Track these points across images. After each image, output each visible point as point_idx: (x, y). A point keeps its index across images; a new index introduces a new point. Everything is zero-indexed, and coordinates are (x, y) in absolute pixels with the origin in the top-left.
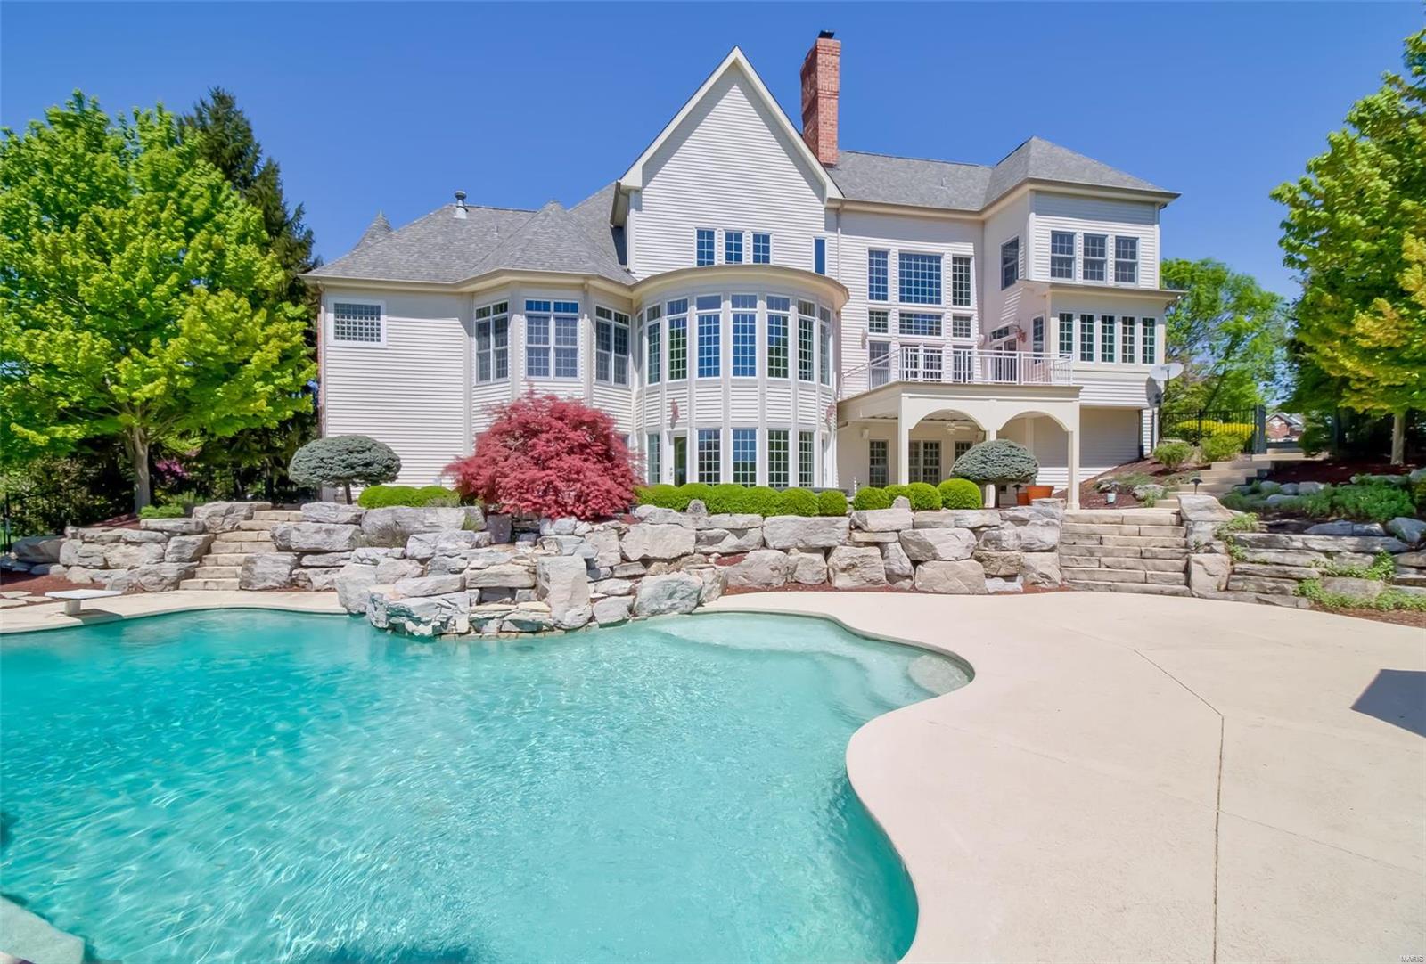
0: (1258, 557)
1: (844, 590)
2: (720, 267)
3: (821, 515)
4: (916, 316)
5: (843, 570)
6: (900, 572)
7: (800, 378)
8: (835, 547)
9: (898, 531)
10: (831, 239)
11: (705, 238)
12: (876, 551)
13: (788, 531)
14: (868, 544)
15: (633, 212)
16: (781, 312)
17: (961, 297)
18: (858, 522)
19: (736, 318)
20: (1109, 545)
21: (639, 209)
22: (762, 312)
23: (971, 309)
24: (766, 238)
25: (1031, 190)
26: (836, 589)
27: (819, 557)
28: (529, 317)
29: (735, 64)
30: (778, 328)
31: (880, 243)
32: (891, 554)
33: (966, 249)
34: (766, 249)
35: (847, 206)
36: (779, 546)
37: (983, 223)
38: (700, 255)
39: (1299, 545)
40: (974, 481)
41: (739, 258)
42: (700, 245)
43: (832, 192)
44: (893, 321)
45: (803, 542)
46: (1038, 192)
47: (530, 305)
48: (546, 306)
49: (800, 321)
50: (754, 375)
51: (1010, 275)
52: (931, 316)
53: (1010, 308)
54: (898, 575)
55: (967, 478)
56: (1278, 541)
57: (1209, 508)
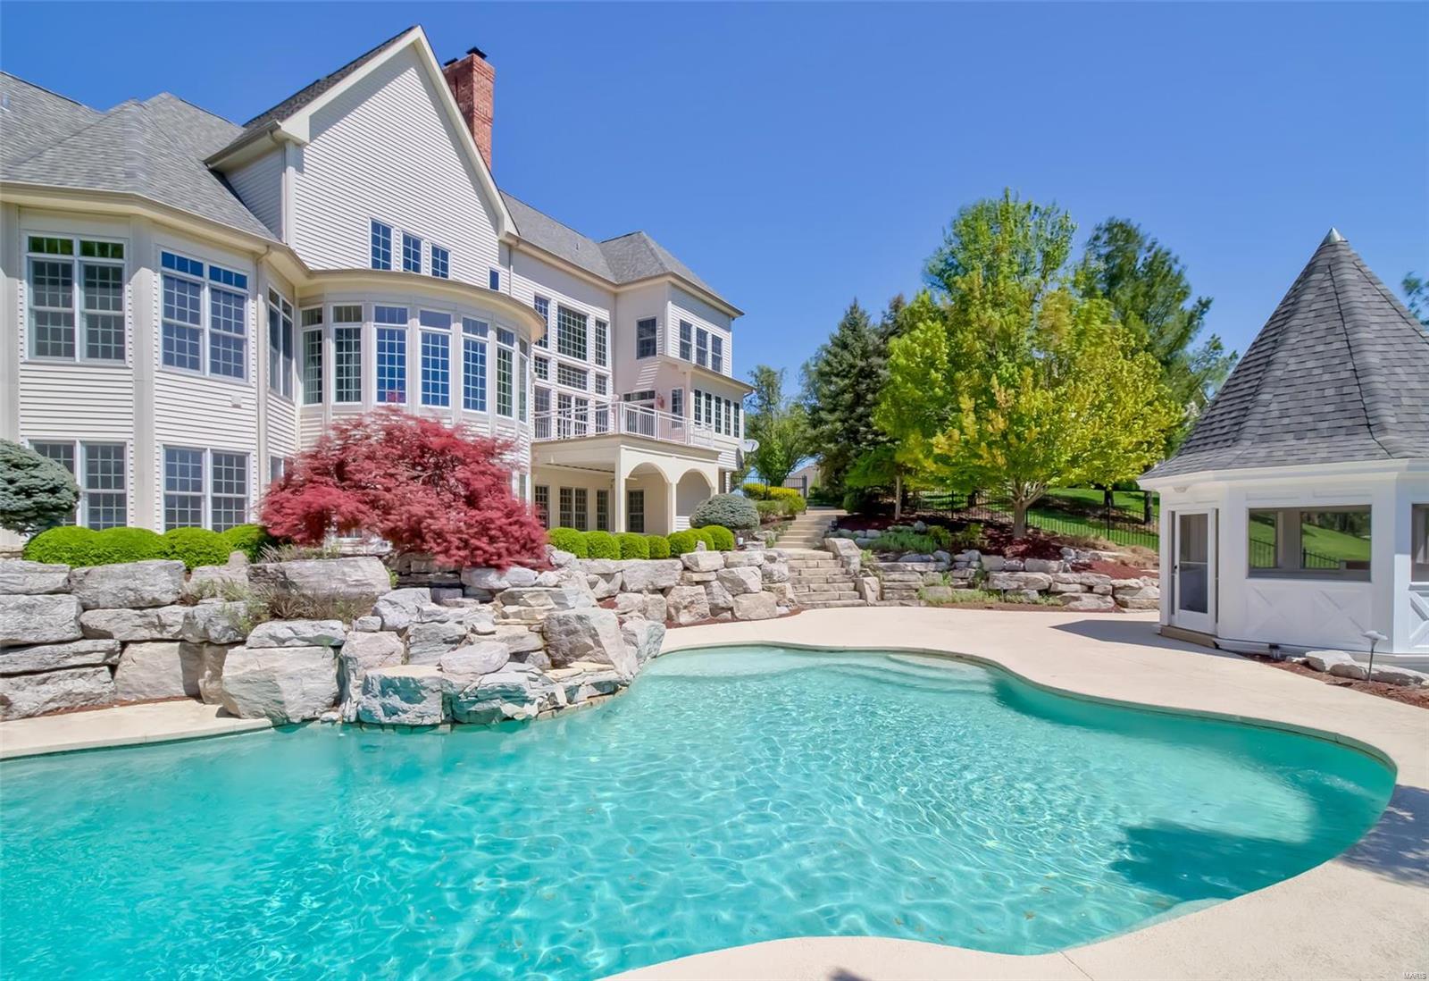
0: (891, 578)
1: (687, 626)
2: (397, 275)
3: (651, 558)
4: (569, 368)
5: (685, 607)
6: (724, 605)
7: (499, 412)
8: (672, 587)
9: (716, 571)
10: (504, 274)
11: (381, 233)
12: (701, 589)
13: (643, 574)
14: (698, 583)
15: (291, 170)
16: (478, 337)
17: (601, 359)
18: (688, 564)
19: (425, 338)
20: (804, 575)
21: (300, 169)
22: (457, 336)
23: (607, 370)
24: (445, 255)
25: (670, 282)
26: (680, 625)
27: (660, 596)
28: (166, 278)
29: (415, 46)
30: (474, 356)
31: (545, 292)
32: (714, 590)
33: (604, 315)
34: (445, 267)
35: (522, 246)
36: (635, 588)
37: (616, 295)
38: (375, 252)
39: (910, 568)
40: (727, 527)
41: (417, 268)
42: (375, 240)
43: (509, 227)
44: (553, 369)
45: (652, 583)
46: (674, 285)
47: (168, 260)
48: (197, 268)
49: (499, 350)
50: (447, 405)
51: (647, 347)
52: (579, 371)
53: (647, 375)
54: (723, 608)
55: (721, 524)
56: (899, 567)
57: (850, 547)
